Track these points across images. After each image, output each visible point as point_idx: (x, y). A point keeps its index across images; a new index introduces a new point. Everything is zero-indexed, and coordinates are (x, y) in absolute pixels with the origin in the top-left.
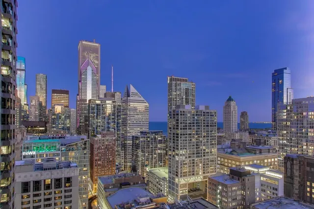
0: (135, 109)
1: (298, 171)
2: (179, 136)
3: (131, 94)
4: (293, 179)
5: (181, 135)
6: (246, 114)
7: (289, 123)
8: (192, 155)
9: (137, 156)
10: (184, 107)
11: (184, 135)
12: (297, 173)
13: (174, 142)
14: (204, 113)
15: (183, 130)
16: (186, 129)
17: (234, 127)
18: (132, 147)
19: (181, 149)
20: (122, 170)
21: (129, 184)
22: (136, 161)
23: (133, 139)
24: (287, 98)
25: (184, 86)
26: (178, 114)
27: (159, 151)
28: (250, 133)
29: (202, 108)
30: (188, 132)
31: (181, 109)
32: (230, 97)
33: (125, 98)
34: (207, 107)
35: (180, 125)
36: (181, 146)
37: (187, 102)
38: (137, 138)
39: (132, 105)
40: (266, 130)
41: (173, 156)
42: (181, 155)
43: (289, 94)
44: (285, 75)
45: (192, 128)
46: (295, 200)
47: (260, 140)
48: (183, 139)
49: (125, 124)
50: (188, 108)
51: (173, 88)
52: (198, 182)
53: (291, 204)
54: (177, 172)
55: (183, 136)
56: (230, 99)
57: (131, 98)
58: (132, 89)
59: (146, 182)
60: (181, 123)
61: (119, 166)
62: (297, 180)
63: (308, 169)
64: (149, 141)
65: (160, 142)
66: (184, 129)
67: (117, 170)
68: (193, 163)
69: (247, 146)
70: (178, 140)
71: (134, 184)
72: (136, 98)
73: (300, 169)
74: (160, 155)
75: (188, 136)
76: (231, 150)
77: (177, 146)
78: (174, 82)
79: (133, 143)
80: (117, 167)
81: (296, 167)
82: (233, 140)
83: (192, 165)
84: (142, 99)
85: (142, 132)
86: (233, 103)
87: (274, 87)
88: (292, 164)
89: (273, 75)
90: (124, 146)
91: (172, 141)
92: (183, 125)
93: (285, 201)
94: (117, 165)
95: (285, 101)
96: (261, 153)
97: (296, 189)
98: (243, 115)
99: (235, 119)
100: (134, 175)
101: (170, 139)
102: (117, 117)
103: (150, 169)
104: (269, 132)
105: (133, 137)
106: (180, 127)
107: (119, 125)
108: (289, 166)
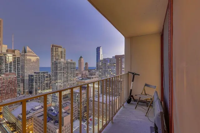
0: (30, 60)
2: (58, 74)
3: (27, 51)
5: (59, 73)
7: (102, 67)
8: (64, 82)
9: (32, 85)
10: (60, 60)
12: (104, 85)
13: (55, 77)
14: (70, 63)
15: (60, 71)
17: (83, 69)
18: (29, 81)
19: (59, 80)
20: (22, 94)
21: (28, 101)
22: (32, 88)
23: (29, 76)
24: (101, 58)
25: (60, 50)
26: (57, 63)
27: (46, 82)
28: (89, 71)
29: (69, 61)
30: (62, 71)
31: (59, 61)
32: (81, 56)
33: (23, 54)
34: (71, 60)
35: (58, 68)
36: (59, 78)
37: (62, 58)
38: (32, 76)
39: (28, 57)
40: (94, 70)
41: (55, 83)
42: (59, 82)
43: (102, 56)
44: (101, 49)
45: (65, 69)
47: (92, 73)
49: (23, 67)
50: (62, 60)
51: (54, 50)
52: (67, 94)
55: (60, 74)
56: (81, 57)
57: (27, 54)
58: (28, 49)
60: (59, 67)
61: (19, 92)
62: (104, 87)
64: (40, 77)
65: (47, 77)
67: (18, 95)
69: (88, 76)
70: (57, 76)
71: (31, 100)
72: (31, 54)
74: (47, 84)
76: (82, 78)
77: (57, 78)
78: (54, 48)
79: (29, 79)
80: (18, 93)
81: (104, 82)
82: (82, 74)
84: (35, 54)
85: (35, 73)
86: (82, 59)
87: (97, 54)
89: (97, 49)
90: (23, 81)
91: (54, 76)
94: (18, 92)
95: (101, 59)
98: (86, 64)
99: (83, 66)
101: (53, 75)
102: (17, 64)
103: (41, 91)
105: (29, 75)
106: (58, 69)
107: (18, 69)
108: (102, 82)
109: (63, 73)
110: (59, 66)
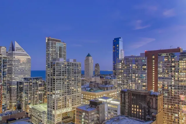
0: (19, 61)
1: (128, 99)
3: (15, 48)
4: (125, 104)
5: (57, 79)
6: (98, 65)
7: (122, 71)
8: (65, 94)
9: (21, 97)
10: (59, 60)
11: (59, 79)
12: (127, 100)
13: (51, 85)
14: (73, 64)
15: (58, 77)
16: (61, 75)
17: (91, 73)
18: (17, 90)
19: (57, 90)
20: (8, 109)
21: (15, 119)
22: (21, 101)
23: (17, 84)
24: (121, 56)
25: (58, 45)
26: (54, 65)
27: (39, 92)
28: (101, 77)
29: (71, 61)
30: (62, 77)
31: (57, 62)
32: (89, 54)
33: (11, 52)
34: (75, 60)
35: (56, 72)
36: (57, 88)
37: (60, 56)
38: (21, 83)
39: (16, 57)
40: (110, 75)
41: (51, 95)
42: (57, 94)
43: (122, 53)
44: (120, 42)
45: (65, 74)
46: (126, 116)
47: (107, 81)
48: (58, 82)
49: (10, 72)
50: (62, 60)
51: (50, 45)
52: (69, 112)
53: (124, 118)
54: (54, 107)
55: (58, 81)
56: (89, 55)
57: (15, 52)
58: (17, 45)
59: (29, 116)
61: (5, 106)
62: (127, 104)
63: (132, 97)
64: (31, 85)
65: (40, 85)
66: (59, 75)
67: (4, 110)
68: (65, 99)
69: (99, 86)
70: (54, 84)
71: (19, 119)
72: (20, 52)
73: (128, 98)
74: (40, 95)
75: (61, 80)
76: (90, 88)
77: (54, 88)
78: (50, 42)
79: (17, 87)
80: (3, 107)
81: (127, 97)
82: (91, 82)
83: (65, 100)
84: (25, 53)
85: (25, 79)
86: (90, 58)
87: (114, 49)
88: (125, 95)
89: (114, 43)
90: (10, 90)
91: (50, 84)
92: (58, 72)
93: (121, 118)
94: (4, 106)
95: (120, 58)
96: (107, 89)
97: (127, 110)
98: (97, 65)
99: (92, 68)
100: (19, 112)
101: (49, 83)
102: (3, 67)
103: (32, 106)
104: (112, 77)
105: (18, 82)
106: (56, 74)
107: (5, 73)
108: (123, 97)
109: (63, 79)
110: (57, 69)
